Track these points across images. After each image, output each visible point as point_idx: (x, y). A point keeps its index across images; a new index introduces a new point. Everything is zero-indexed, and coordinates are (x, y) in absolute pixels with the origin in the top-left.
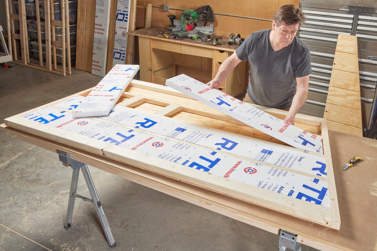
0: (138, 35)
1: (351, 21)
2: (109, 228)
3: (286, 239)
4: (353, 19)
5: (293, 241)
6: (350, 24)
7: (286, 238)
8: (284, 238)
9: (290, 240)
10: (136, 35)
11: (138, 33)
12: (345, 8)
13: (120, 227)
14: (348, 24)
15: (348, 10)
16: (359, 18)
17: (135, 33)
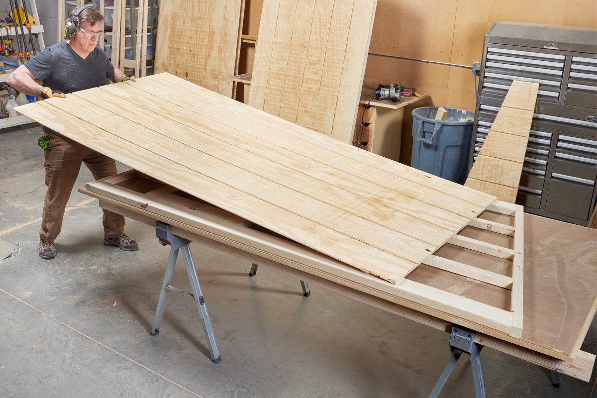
0: (244, 81)
1: (561, 65)
2: (213, 335)
3: (459, 338)
4: (564, 61)
5: (469, 339)
6: (560, 69)
7: (459, 336)
8: (457, 335)
9: (465, 338)
10: (240, 81)
11: (244, 79)
12: (552, 46)
13: (224, 339)
14: (557, 69)
15: (557, 49)
16: (573, 60)
17: (240, 79)
